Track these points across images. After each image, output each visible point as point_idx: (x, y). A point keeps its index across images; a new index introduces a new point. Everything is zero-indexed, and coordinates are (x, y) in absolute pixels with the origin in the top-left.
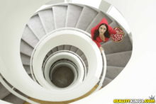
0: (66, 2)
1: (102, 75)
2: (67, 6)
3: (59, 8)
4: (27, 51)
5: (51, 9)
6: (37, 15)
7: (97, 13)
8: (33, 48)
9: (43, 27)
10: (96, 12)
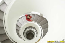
0: (30, 14)
1: (41, 35)
4: (18, 29)
10: (39, 16)
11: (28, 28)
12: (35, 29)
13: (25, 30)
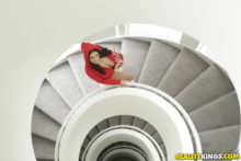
6: (66, 63)
8: (60, 125)
12: (153, 132)
13: (88, 139)
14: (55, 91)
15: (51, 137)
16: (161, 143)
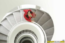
0: (19, 9)
2: (20, 11)
3: (16, 13)
5: (12, 14)
6: (6, 19)
7: (36, 10)
8: (7, 36)
9: (10, 24)
11: (20, 33)
13: (16, 38)
14: (4, 27)
15: (5, 40)
16: (35, 35)
